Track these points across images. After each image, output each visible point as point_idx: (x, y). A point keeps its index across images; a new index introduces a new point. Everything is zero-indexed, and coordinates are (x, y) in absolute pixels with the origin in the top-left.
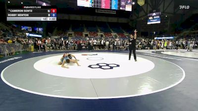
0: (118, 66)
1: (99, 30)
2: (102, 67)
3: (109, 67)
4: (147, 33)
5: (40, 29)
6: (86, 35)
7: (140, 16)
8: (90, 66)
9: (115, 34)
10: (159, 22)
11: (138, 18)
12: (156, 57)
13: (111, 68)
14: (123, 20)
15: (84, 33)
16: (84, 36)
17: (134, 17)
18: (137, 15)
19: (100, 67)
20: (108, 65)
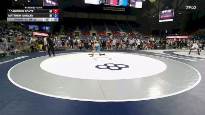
0: (127, 66)
1: (107, 28)
2: (110, 68)
3: (118, 68)
4: (159, 31)
5: (47, 28)
6: (94, 34)
7: (151, 13)
8: (97, 67)
9: (124, 33)
10: (172, 20)
11: (149, 15)
12: (168, 57)
13: (120, 68)
14: (132, 18)
15: (92, 32)
16: (91, 35)
17: (145, 15)
18: (148, 12)
19: (108, 67)
20: (116, 65)
